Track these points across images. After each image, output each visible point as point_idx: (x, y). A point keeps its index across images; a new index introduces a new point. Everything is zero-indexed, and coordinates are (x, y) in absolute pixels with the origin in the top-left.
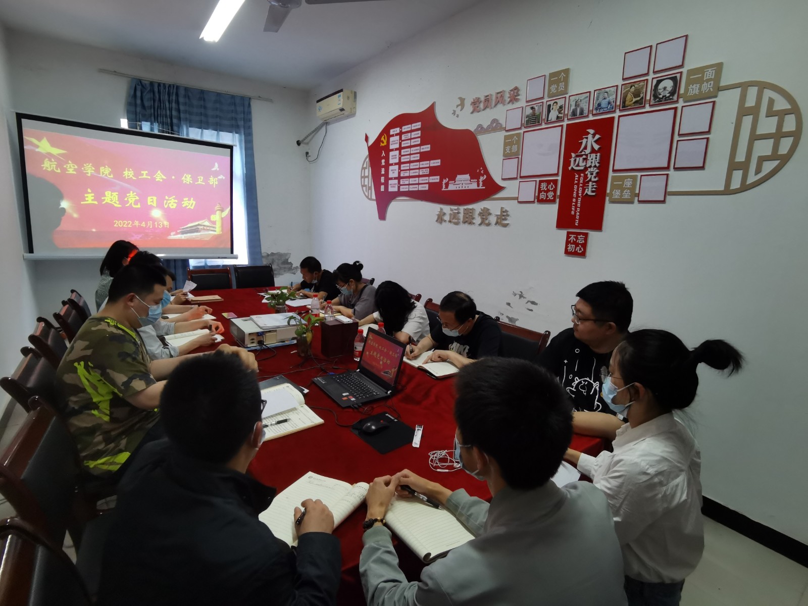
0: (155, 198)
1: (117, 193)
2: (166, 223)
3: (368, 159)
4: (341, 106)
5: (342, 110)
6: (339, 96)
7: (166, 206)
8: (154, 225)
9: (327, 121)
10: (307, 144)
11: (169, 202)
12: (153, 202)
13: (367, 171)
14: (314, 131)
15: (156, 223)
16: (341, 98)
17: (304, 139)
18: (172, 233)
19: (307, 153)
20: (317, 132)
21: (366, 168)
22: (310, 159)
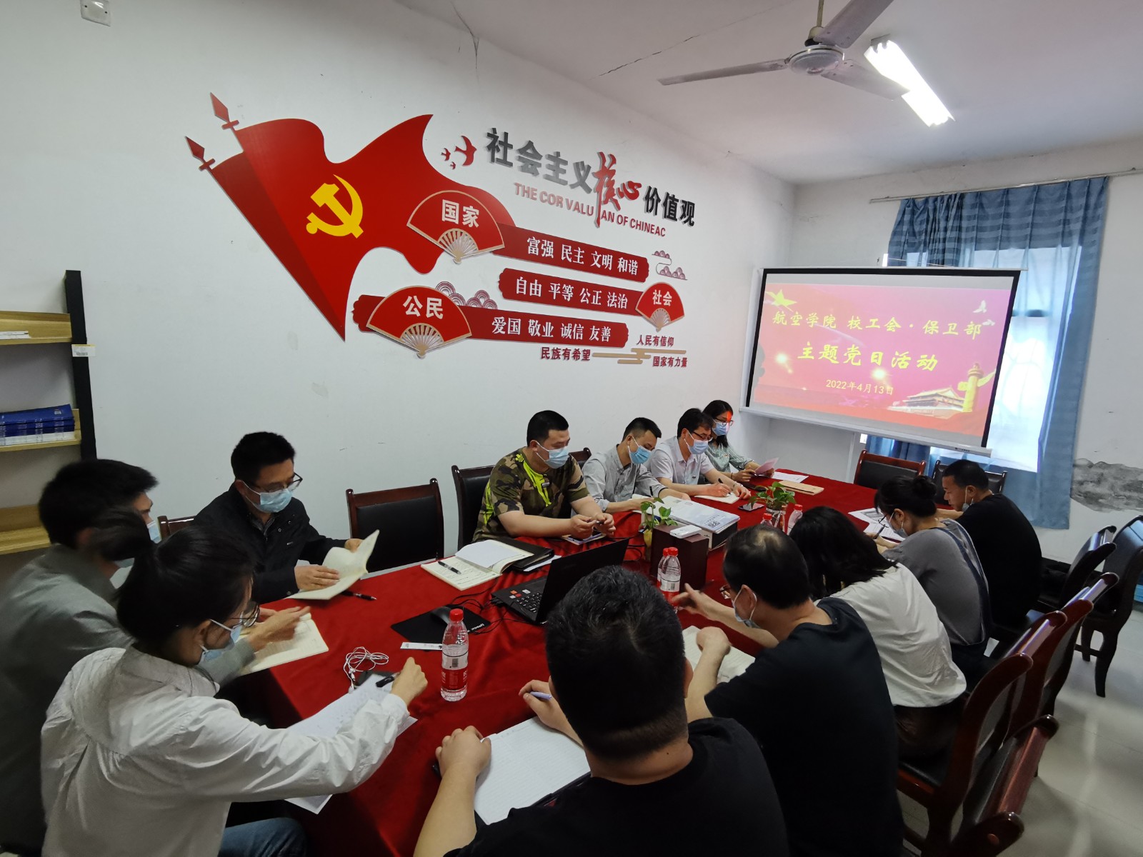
0: (881, 354)
1: (837, 347)
2: (889, 389)
7: (893, 366)
8: (873, 389)
11: (898, 359)
12: (877, 358)
15: (876, 387)
18: (895, 403)
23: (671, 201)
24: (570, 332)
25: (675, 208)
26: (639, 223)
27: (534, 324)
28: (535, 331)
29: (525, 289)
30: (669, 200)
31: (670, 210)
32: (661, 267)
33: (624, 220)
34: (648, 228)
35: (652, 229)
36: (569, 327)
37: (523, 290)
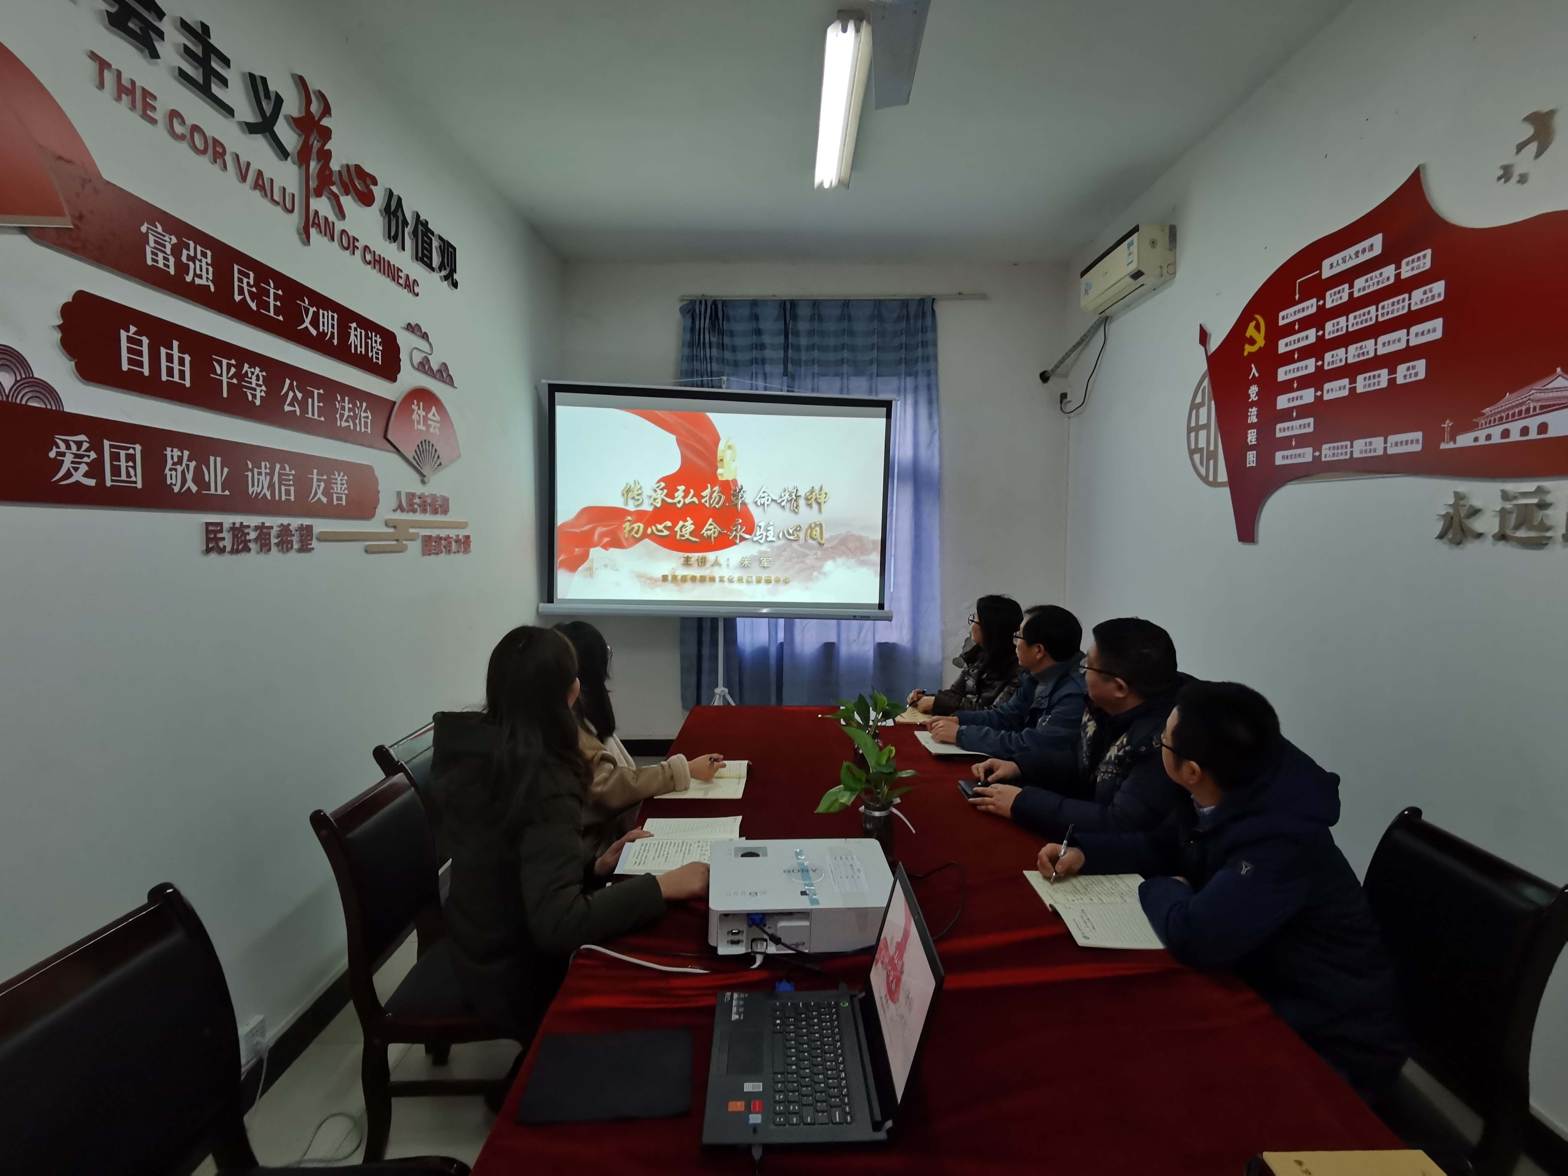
3: (1206, 383)
4: (1133, 268)
5: (1137, 275)
6: (1129, 246)
9: (1107, 313)
10: (1065, 375)
13: (1203, 411)
14: (1079, 344)
16: (1134, 248)
17: (1057, 367)
19: (1064, 396)
20: (1087, 344)
21: (1202, 404)
22: (1069, 407)
23: (423, 230)
24: (266, 484)
25: (430, 245)
26: (377, 258)
27: (180, 458)
28: (184, 481)
29: (145, 359)
30: (419, 226)
31: (423, 248)
32: (418, 358)
33: (350, 244)
34: (392, 272)
35: (399, 277)
36: (263, 470)
37: (140, 364)
